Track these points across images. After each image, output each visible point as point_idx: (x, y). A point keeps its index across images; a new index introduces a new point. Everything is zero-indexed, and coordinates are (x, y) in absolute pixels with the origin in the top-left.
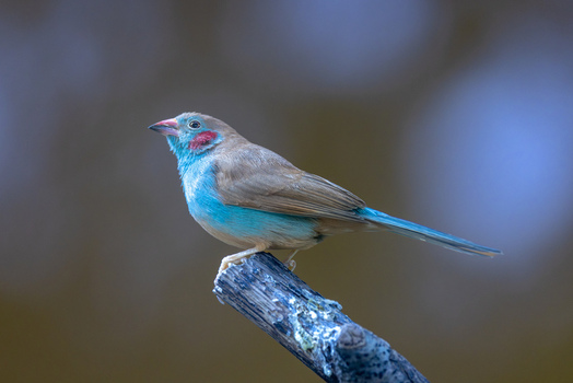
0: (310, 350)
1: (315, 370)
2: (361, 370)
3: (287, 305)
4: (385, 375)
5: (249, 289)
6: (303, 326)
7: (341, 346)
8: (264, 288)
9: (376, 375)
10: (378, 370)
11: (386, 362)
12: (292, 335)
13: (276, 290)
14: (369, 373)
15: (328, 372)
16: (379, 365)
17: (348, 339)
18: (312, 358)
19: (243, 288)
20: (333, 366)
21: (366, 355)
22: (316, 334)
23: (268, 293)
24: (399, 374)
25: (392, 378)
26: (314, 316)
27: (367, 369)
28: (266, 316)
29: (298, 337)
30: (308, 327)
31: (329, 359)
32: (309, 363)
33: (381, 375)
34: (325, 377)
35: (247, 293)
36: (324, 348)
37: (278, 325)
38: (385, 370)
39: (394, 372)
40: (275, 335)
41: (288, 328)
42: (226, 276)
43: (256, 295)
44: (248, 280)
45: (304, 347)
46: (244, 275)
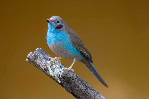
0: (54, 76)
1: (56, 81)
2: (69, 81)
3: (47, 63)
4: (76, 82)
5: (36, 60)
6: (52, 70)
7: (63, 75)
8: (40, 59)
9: (73, 82)
10: (73, 81)
11: (75, 79)
12: (49, 72)
13: (44, 60)
14: (71, 82)
15: (59, 82)
16: (74, 80)
17: (65, 73)
18: (55, 78)
19: (34, 60)
20: (61, 80)
21: (70, 77)
22: (56, 72)
23: (41, 60)
24: (79, 82)
25: (77, 83)
26: (55, 66)
27: (71, 81)
28: (41, 67)
29: (50, 72)
30: (53, 70)
31: (60, 78)
32: (54, 79)
33: (74, 82)
34: (59, 83)
35: (36, 61)
36: (58, 75)
37: (45, 69)
38: (75, 81)
39: (78, 81)
40: (44, 72)
41: (48, 70)
42: (29, 56)
43: (38, 61)
44: (36, 57)
45: (53, 75)
46: (34, 56)
